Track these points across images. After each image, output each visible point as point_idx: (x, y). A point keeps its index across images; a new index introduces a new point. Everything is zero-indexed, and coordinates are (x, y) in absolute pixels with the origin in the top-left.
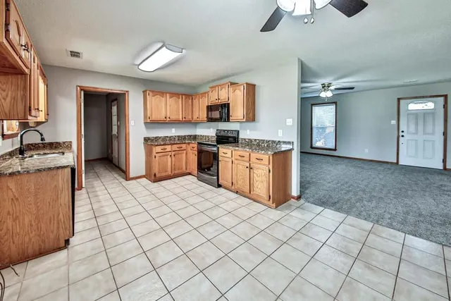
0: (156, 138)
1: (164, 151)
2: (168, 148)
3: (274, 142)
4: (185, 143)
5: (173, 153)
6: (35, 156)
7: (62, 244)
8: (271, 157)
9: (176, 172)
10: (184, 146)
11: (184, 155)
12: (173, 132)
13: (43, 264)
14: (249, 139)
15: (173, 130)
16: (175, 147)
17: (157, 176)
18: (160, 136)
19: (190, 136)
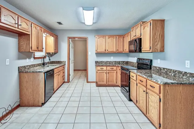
0: (101, 62)
1: (102, 69)
2: (105, 68)
3: (180, 72)
4: (116, 66)
5: (108, 72)
6: (50, 66)
7: (40, 104)
8: (162, 87)
9: (109, 83)
10: (115, 68)
11: (115, 73)
12: (112, 59)
13: (31, 110)
14: (159, 68)
15: (112, 58)
16: (109, 68)
17: (98, 83)
18: (104, 61)
19: (124, 62)
